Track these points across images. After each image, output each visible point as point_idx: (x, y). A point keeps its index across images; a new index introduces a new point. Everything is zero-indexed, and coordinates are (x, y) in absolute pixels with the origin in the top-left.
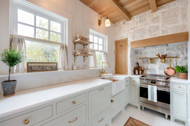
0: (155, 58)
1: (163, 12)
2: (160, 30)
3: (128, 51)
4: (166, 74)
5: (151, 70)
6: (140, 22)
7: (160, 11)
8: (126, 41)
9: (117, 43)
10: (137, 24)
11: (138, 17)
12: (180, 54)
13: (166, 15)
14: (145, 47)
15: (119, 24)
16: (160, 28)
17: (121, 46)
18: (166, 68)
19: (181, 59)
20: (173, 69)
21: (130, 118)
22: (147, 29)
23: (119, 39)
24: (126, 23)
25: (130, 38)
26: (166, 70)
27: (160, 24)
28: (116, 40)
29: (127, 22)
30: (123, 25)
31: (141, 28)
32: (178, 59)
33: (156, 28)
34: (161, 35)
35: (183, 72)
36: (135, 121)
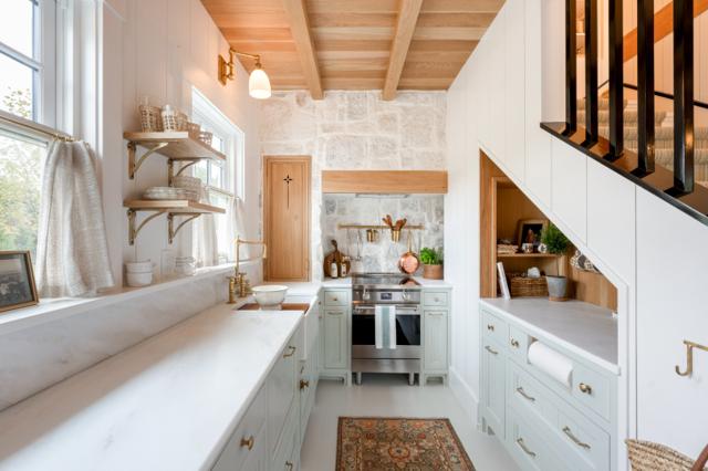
0: (378, 227)
1: (404, 109)
2: (398, 154)
3: (313, 201)
4: (403, 270)
5: (368, 260)
6: (352, 115)
7: (399, 104)
8: (305, 163)
9: (270, 164)
10: (341, 118)
11: (346, 98)
12: (426, 220)
13: (410, 117)
14: (358, 194)
15: (282, 99)
16: (398, 149)
17: (288, 180)
18: (401, 254)
19: (426, 232)
20: (414, 255)
21: (341, 419)
22: (370, 143)
23: (279, 152)
24: (308, 105)
25: (320, 156)
26: (403, 260)
27: (399, 139)
28: (266, 154)
29: (310, 101)
30: (296, 106)
31: (354, 134)
32: (422, 231)
33: (389, 145)
34: (400, 168)
35: (435, 263)
36: (357, 423)
